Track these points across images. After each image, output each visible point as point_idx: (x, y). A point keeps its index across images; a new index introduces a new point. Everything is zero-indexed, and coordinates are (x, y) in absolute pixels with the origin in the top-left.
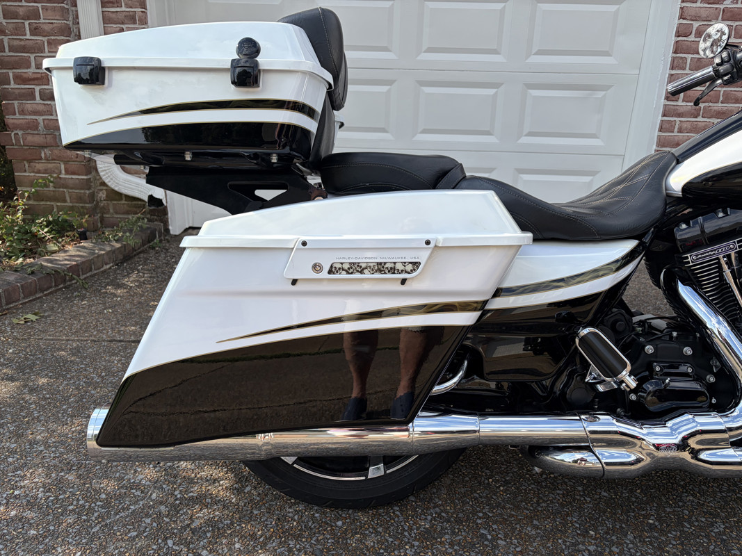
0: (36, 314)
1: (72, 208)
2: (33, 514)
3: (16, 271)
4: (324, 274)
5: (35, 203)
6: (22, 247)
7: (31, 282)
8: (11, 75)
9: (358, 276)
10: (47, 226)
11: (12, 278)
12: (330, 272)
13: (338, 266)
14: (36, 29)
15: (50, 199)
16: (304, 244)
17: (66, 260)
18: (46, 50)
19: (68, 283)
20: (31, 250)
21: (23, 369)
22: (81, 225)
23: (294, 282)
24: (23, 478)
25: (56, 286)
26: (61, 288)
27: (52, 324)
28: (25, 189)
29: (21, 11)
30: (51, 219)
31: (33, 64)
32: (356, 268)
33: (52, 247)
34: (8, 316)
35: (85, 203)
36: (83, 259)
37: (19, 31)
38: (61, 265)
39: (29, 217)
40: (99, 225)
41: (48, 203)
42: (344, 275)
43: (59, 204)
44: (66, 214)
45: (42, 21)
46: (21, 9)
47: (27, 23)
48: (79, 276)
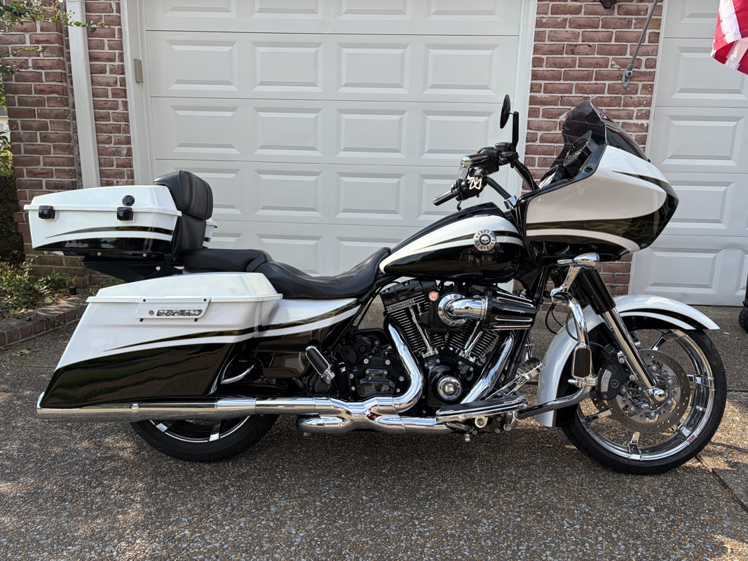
0: (29, 349)
1: (66, 270)
2: (9, 463)
3: (18, 318)
4: (155, 316)
5: (39, 266)
6: (25, 300)
7: (28, 327)
8: (25, 170)
9: (172, 317)
10: (46, 284)
11: (14, 323)
12: (158, 315)
13: (162, 312)
14: (45, 137)
15: (51, 263)
16: (144, 300)
17: (57, 310)
18: (52, 152)
19: (57, 328)
20: (32, 303)
21: (15, 385)
22: (71, 283)
23: (142, 320)
24: (6, 445)
25: (47, 329)
26: (51, 332)
27: (40, 357)
28: (31, 255)
29: (35, 125)
30: (49, 279)
31: (42, 163)
32: (170, 313)
33: (48, 300)
34: (9, 351)
35: (77, 266)
36: (70, 310)
37: (32, 138)
38: (52, 314)
39: (33, 277)
40: (88, 283)
41: (49, 266)
42: (165, 317)
43: (57, 267)
44: (61, 275)
45: (49, 131)
46: (34, 123)
47: (38, 133)
48: (65, 322)
